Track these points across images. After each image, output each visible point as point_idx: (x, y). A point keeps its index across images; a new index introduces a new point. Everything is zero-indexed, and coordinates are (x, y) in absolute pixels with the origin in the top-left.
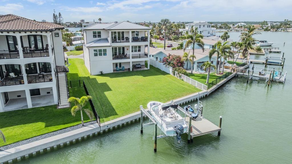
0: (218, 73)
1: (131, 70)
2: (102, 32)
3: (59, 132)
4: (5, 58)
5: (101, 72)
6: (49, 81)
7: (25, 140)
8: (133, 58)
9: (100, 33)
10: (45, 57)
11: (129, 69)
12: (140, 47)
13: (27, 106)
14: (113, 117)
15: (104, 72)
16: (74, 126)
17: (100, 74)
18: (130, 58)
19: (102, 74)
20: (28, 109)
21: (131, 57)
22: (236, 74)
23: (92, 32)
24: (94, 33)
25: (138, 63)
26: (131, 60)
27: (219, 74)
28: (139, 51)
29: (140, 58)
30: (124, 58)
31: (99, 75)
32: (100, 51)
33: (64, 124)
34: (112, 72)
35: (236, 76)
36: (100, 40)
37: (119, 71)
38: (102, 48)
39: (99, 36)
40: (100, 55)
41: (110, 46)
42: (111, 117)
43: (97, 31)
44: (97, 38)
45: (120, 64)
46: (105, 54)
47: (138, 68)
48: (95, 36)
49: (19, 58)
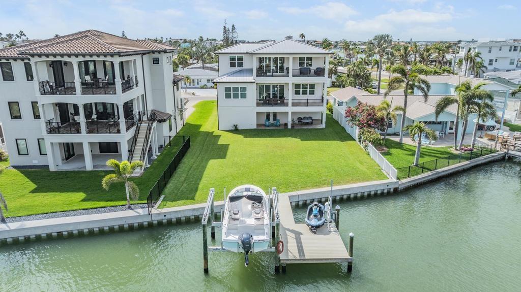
0: (458, 148)
1: (289, 127)
2: (245, 57)
3: (90, 211)
4: (58, 93)
5: (236, 126)
6: (116, 133)
7: (41, 214)
8: (294, 105)
9: (241, 59)
10: (110, 94)
11: (286, 125)
12: (312, 86)
13: (85, 167)
14: (183, 201)
15: (240, 128)
16: (117, 206)
17: (233, 129)
18: (288, 106)
19: (236, 130)
20: (85, 172)
21: (290, 104)
22: (506, 154)
23: (228, 57)
24: (233, 59)
25: (307, 116)
26: (290, 109)
27: (461, 149)
28: (312, 93)
29: (307, 106)
30: (280, 104)
31: (230, 130)
32: (236, 89)
33: (107, 201)
34: (255, 127)
35: (507, 158)
36: (240, 71)
37: (268, 126)
38: (239, 86)
39: (241, 65)
40: (236, 96)
41: (252, 82)
42: (180, 202)
43: (236, 55)
44: (237, 68)
45: (275, 115)
46: (244, 96)
47: (307, 124)
48: (233, 65)
49: (76, 94)
